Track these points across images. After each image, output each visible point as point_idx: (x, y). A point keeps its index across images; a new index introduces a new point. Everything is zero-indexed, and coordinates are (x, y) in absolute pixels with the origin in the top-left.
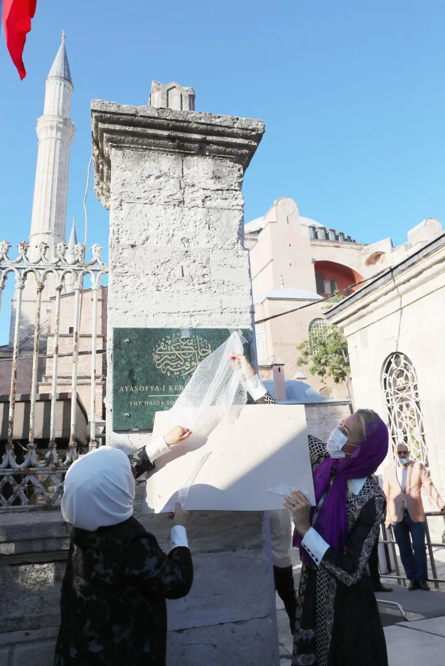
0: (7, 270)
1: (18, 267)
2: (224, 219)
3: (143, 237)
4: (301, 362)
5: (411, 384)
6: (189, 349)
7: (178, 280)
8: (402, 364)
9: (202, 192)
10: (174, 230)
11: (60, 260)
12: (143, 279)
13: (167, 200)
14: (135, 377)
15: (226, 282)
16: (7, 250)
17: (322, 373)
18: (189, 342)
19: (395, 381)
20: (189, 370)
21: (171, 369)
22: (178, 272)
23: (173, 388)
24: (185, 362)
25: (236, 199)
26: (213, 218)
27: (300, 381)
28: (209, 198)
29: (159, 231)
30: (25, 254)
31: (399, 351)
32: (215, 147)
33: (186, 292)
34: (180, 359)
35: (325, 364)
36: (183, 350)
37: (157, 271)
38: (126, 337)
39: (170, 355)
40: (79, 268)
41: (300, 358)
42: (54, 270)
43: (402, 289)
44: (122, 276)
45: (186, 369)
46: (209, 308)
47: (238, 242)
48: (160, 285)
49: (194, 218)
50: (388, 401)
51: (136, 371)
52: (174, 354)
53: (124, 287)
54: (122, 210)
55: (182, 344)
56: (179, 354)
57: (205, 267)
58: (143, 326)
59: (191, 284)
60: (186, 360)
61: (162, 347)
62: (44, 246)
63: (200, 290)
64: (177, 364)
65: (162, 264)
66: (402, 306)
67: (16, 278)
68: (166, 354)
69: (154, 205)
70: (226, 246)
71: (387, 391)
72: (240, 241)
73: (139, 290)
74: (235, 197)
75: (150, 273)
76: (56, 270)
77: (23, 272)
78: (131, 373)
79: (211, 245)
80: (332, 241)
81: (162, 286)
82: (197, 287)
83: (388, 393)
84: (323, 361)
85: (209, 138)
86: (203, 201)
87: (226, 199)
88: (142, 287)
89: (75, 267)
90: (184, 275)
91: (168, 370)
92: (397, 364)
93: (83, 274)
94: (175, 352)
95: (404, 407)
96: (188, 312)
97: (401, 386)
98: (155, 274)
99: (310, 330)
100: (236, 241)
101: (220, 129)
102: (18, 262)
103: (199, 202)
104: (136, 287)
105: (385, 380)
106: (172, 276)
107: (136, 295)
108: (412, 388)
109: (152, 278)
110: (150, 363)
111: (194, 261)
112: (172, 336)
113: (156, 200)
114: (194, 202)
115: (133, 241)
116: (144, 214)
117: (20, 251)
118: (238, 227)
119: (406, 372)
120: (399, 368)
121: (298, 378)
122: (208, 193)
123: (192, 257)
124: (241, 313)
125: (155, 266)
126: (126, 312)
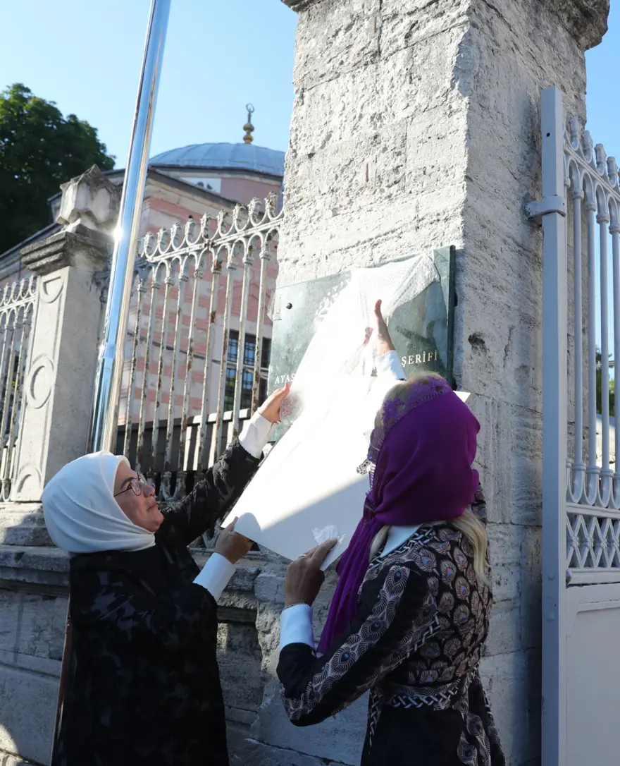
2: (434, 53)
3: (324, 136)
7: (361, 189)
9: (407, 20)
10: (362, 107)
12: (319, 204)
13: (357, 60)
15: (429, 170)
22: (361, 178)
26: (418, 60)
28: (415, 27)
29: (344, 116)
33: (370, 207)
37: (336, 185)
44: (296, 208)
46: (399, 225)
47: (453, 87)
48: (338, 205)
49: (392, 73)
54: (303, 103)
57: (399, 154)
58: (312, 278)
59: (378, 190)
61: (326, 307)
63: (390, 196)
65: (342, 171)
69: (341, 76)
70: (432, 104)
72: (457, 84)
73: (313, 223)
75: (327, 191)
79: (411, 109)
81: (341, 206)
82: (386, 192)
86: (407, 36)
87: (442, 14)
88: (316, 217)
90: (370, 177)
96: (371, 240)
98: (333, 191)
100: (448, 85)
103: (401, 41)
104: (309, 220)
106: (354, 186)
107: (309, 232)
109: (330, 198)
112: (339, 286)
113: (344, 68)
114: (394, 45)
115: (312, 148)
118: (455, 58)
122: (413, 18)
123: (382, 143)
124: (446, 220)
125: (334, 175)
126: (296, 262)
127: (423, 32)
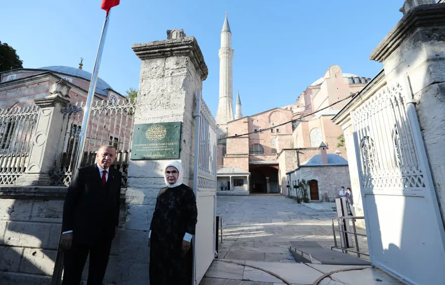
2: (178, 80)
3: (148, 91)
4: (339, 145)
5: (374, 153)
6: (158, 130)
7: (159, 105)
8: (370, 143)
9: (171, 71)
10: (159, 87)
12: (147, 106)
13: (158, 76)
15: (175, 104)
18: (158, 128)
22: (158, 103)
23: (151, 145)
26: (174, 80)
28: (173, 73)
29: (154, 88)
31: (367, 135)
32: (176, 52)
33: (161, 110)
34: (154, 134)
36: (156, 131)
37: (151, 103)
38: (138, 127)
43: (366, 102)
45: (156, 137)
46: (168, 115)
49: (167, 81)
51: (140, 139)
54: (143, 82)
55: (156, 129)
57: (168, 99)
58: (144, 123)
59: (163, 106)
60: (156, 134)
61: (149, 130)
63: (166, 108)
64: (153, 136)
65: (153, 100)
68: (150, 133)
69: (153, 78)
70: (177, 90)
72: (183, 88)
73: (145, 110)
74: (184, 70)
75: (149, 104)
78: (138, 140)
79: (172, 91)
81: (153, 108)
85: (173, 49)
87: (180, 72)
90: (161, 103)
91: (150, 138)
94: (153, 132)
96: (161, 117)
100: (181, 88)
101: (176, 44)
103: (170, 75)
106: (156, 104)
107: (144, 112)
108: (375, 155)
109: (150, 106)
111: (165, 98)
112: (152, 126)
114: (168, 75)
115: (145, 93)
116: (150, 83)
119: (372, 147)
121: (336, 153)
122: (173, 71)
123: (164, 96)
124: (179, 116)
125: (151, 101)
127: (175, 74)
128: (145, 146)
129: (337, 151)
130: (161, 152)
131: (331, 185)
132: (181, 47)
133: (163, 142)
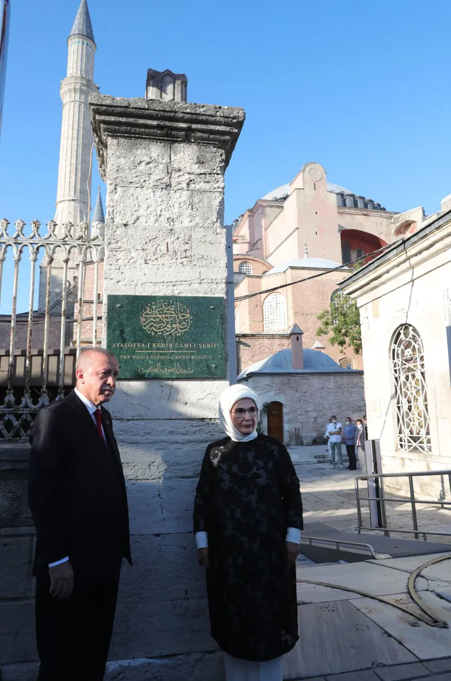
0: (22, 245)
1: (32, 242)
2: (205, 200)
3: (135, 217)
4: (321, 332)
5: (417, 355)
6: (171, 314)
7: (164, 254)
8: (410, 336)
9: (187, 176)
10: (161, 211)
11: (67, 236)
12: (134, 254)
13: (156, 184)
14: (125, 335)
15: (205, 256)
16: (22, 228)
17: (342, 343)
18: (171, 308)
19: (403, 352)
20: (170, 331)
21: (155, 330)
22: (163, 248)
23: (156, 345)
24: (167, 324)
25: (218, 182)
26: (196, 200)
27: (319, 350)
28: (193, 182)
29: (149, 211)
30: (37, 231)
31: (408, 323)
32: (199, 134)
33: (170, 265)
34: (163, 322)
35: (345, 335)
36: (165, 314)
37: (145, 247)
38: (118, 302)
39: (155, 318)
40: (82, 243)
41: (320, 328)
42: (61, 245)
43: (414, 260)
44: (116, 252)
45: (167, 330)
46: (189, 279)
47: (217, 221)
48: (148, 259)
49: (180, 200)
50: (395, 371)
51: (126, 331)
52: (158, 318)
53: (117, 260)
54: (116, 193)
55: (164, 309)
56: (162, 317)
57: (187, 243)
58: (133, 294)
59: (175, 258)
60: (168, 323)
61: (148, 312)
62: (53, 224)
63: (182, 263)
64: (160, 326)
65: (150, 241)
66: (414, 278)
67: (30, 251)
68: (151, 318)
69: (144, 188)
70: (206, 225)
71: (395, 361)
72: (219, 220)
73: (130, 263)
74: (217, 180)
75: (140, 248)
76: (64, 244)
77: (36, 246)
78: (122, 332)
79: (193, 224)
80: (361, 209)
81: (150, 260)
82: (179, 260)
83: (396, 363)
84: (343, 331)
85: (194, 126)
86: (188, 184)
87: (208, 182)
88: (132, 261)
89: (80, 242)
90: (169, 250)
91: (152, 330)
92: (406, 335)
93: (87, 249)
94: (159, 315)
95: (410, 377)
96: (171, 282)
97: (409, 357)
98: (143, 249)
99: (332, 300)
100: (215, 220)
101: (204, 118)
102: (32, 238)
103: (184, 185)
104: (127, 261)
105: (394, 350)
106: (158, 251)
107: (127, 267)
108: (418, 359)
109: (141, 253)
110: (138, 324)
111: (178, 238)
112: (156, 302)
113: (146, 184)
114: (180, 185)
115: (126, 221)
116: (135, 197)
117: (33, 229)
118: (218, 207)
119: (413, 343)
120: (407, 339)
121: (317, 348)
122: (192, 177)
123: (176, 234)
124: (217, 283)
125: (144, 242)
126: (118, 282)
127: (198, 187)
128: (141, 349)
129: (317, 344)
130: (184, 364)
131: (307, 411)
132: (212, 127)
133: (184, 342)
